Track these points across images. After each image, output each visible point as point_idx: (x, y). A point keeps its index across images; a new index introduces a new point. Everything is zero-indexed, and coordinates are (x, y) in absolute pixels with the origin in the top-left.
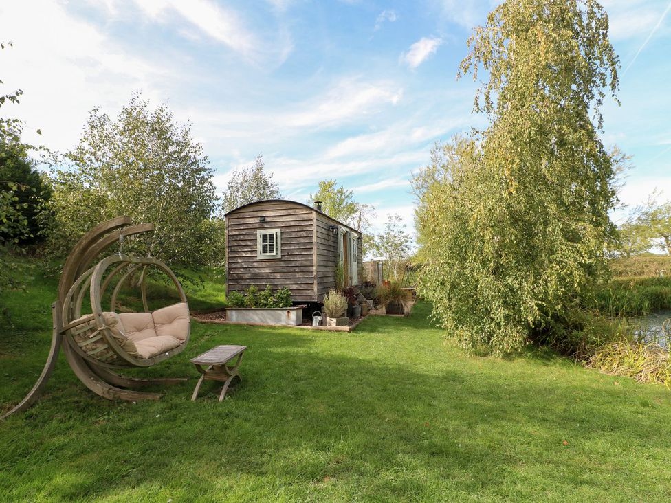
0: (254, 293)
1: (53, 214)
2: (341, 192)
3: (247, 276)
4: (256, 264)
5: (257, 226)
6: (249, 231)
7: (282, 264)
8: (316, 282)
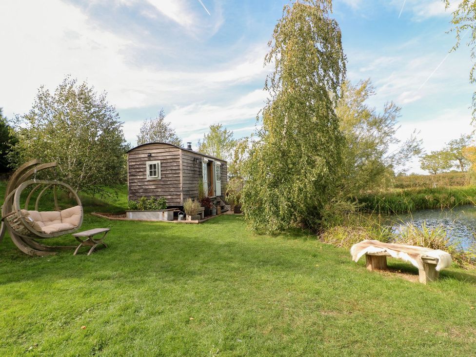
0: (143, 201)
1: (18, 153)
2: (225, 132)
3: (141, 191)
4: (146, 183)
5: (146, 159)
6: (142, 163)
7: (162, 183)
8: (182, 193)
